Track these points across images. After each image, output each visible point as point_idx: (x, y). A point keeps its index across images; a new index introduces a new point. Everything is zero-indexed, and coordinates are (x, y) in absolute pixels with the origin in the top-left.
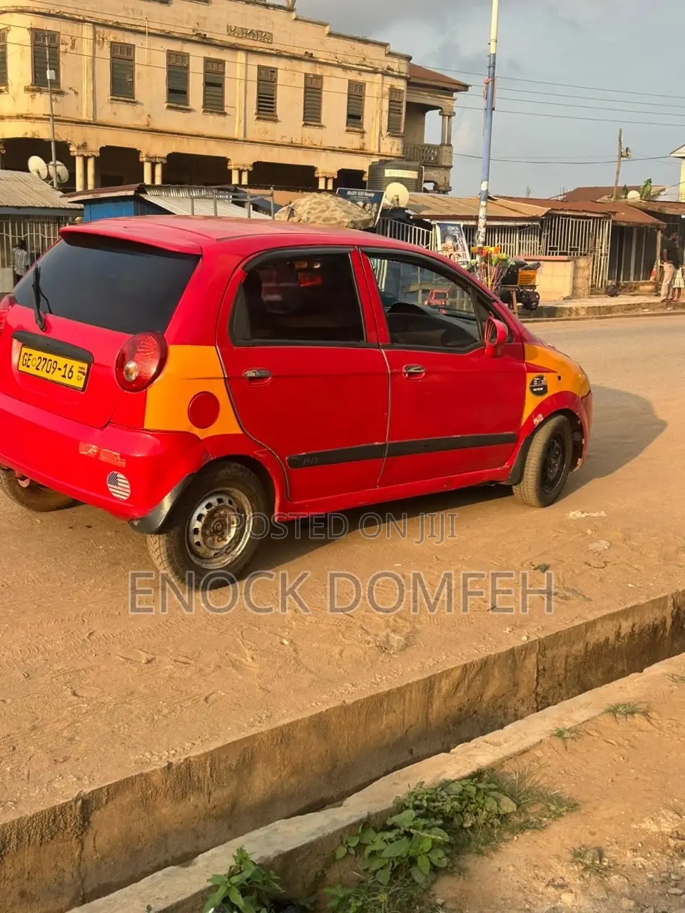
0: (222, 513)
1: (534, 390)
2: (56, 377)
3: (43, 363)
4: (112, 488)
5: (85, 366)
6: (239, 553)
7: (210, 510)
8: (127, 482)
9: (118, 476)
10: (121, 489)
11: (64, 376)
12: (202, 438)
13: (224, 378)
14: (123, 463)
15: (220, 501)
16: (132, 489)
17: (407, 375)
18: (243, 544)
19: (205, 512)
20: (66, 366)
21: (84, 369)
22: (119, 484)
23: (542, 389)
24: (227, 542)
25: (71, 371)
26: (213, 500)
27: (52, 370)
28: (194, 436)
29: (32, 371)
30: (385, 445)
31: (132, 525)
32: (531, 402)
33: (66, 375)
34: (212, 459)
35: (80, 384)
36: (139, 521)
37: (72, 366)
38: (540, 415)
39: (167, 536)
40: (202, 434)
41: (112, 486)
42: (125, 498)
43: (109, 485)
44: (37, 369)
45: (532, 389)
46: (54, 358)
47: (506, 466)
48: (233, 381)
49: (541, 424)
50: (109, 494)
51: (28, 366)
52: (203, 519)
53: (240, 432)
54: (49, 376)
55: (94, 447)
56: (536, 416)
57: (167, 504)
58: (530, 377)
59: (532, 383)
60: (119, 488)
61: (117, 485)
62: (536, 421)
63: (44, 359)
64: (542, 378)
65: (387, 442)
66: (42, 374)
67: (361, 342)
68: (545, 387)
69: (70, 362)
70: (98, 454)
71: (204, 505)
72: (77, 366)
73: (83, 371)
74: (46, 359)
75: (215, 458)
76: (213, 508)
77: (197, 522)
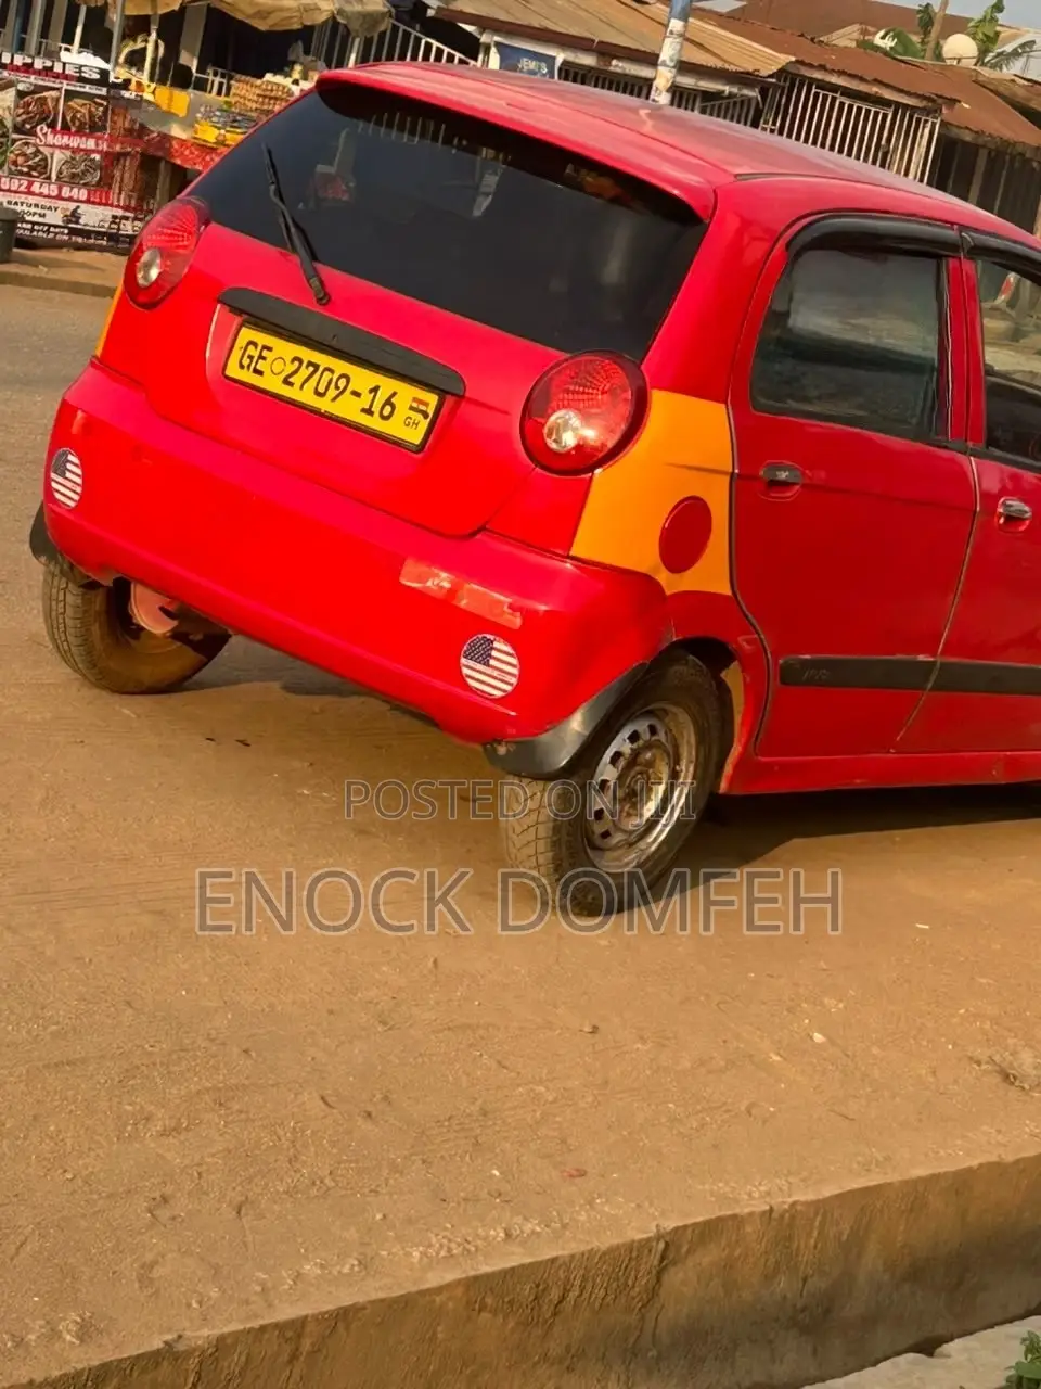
0: (648, 755)
2: (347, 409)
3: (305, 372)
4: (470, 669)
5: (432, 400)
6: (653, 848)
7: (635, 746)
8: (514, 661)
9: (496, 645)
10: (495, 673)
11: (369, 411)
12: (668, 591)
13: (732, 474)
14: (517, 621)
15: (653, 731)
16: (521, 677)
17: (1002, 520)
18: (662, 831)
19: (627, 748)
20: (375, 390)
21: (426, 404)
22: (492, 662)
24: (643, 820)
25: (388, 402)
26: (642, 726)
27: (332, 392)
28: (658, 584)
29: (272, 383)
30: (934, 663)
31: (492, 756)
33: (376, 409)
34: (675, 639)
35: (415, 436)
36: (512, 748)
37: (394, 394)
40: (671, 583)
41: (471, 663)
42: (498, 694)
43: (463, 661)
44: (286, 382)
46: (341, 366)
48: (743, 485)
50: (461, 681)
51: (259, 373)
52: (622, 763)
53: (726, 590)
54: (324, 405)
55: (444, 575)
57: (577, 725)
60: (489, 671)
61: (487, 664)
63: (310, 364)
65: (939, 660)
66: (306, 396)
69: (388, 385)
70: (452, 592)
71: (626, 733)
72: (406, 393)
73: (423, 408)
74: (316, 367)
75: (680, 638)
76: (641, 742)
77: (610, 767)
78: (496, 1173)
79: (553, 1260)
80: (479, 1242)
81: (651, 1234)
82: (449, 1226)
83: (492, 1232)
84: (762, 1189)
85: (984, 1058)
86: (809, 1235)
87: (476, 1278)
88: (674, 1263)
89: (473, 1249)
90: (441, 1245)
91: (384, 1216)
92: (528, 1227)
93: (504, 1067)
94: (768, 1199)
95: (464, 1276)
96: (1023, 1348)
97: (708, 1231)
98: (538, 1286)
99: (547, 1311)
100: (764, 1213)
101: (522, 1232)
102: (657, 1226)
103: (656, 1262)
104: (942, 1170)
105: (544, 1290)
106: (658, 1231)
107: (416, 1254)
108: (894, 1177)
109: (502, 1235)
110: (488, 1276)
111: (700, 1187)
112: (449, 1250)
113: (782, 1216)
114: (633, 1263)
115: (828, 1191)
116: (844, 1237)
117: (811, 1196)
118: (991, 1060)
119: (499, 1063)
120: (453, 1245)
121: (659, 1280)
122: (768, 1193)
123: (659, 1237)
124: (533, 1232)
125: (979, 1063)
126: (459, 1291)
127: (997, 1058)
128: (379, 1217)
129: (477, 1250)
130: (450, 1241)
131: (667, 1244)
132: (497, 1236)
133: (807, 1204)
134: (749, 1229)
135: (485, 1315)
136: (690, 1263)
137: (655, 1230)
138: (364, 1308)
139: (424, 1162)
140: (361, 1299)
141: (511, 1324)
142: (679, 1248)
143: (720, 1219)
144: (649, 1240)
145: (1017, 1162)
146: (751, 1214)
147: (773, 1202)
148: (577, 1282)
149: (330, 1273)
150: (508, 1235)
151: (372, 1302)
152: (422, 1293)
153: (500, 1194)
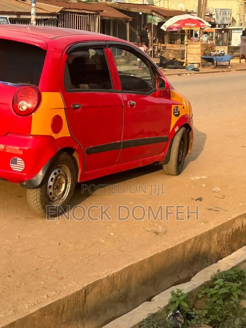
0: (59, 177)
1: (175, 114)
4: (13, 166)
6: (65, 198)
7: (56, 176)
8: (23, 162)
9: (18, 159)
10: (19, 166)
12: (56, 138)
13: (65, 108)
15: (59, 171)
16: (25, 165)
17: (129, 106)
18: (66, 194)
19: (54, 177)
22: (18, 163)
23: (178, 113)
24: (61, 193)
26: (56, 171)
28: (53, 137)
30: (121, 142)
31: (22, 185)
32: (174, 120)
34: (60, 149)
36: (27, 182)
38: (177, 127)
39: (41, 189)
40: (56, 136)
41: (13, 165)
42: (21, 170)
43: (11, 164)
45: (174, 113)
47: (163, 154)
48: (68, 110)
49: (178, 131)
50: (11, 169)
52: (53, 180)
53: (69, 135)
55: (2, 145)
56: (176, 127)
57: (41, 174)
58: (173, 107)
59: (174, 110)
60: (17, 166)
61: (16, 164)
62: (176, 130)
64: (177, 107)
65: (122, 141)
67: (111, 89)
68: (179, 112)
70: (4, 149)
71: (53, 173)
75: (61, 148)
76: (57, 175)
77: (51, 182)
78: (42, 283)
79: (60, 300)
80: (41, 300)
81: (81, 288)
82: (33, 298)
83: (44, 297)
84: (105, 272)
85: (150, 230)
86: (118, 280)
87: (42, 308)
88: (88, 294)
89: (40, 302)
90: (32, 302)
91: (17, 299)
92: (52, 294)
93: (40, 258)
94: (107, 274)
95: (39, 308)
96: (171, 295)
97: (94, 284)
98: (57, 307)
99: (60, 311)
100: (106, 278)
101: (51, 295)
102: (82, 286)
103: (84, 295)
104: (145, 258)
105: (59, 307)
106: (83, 287)
107: (27, 306)
108: (135, 262)
109: (46, 297)
110: (45, 307)
111: (91, 275)
112: (34, 303)
113: (111, 277)
114: (79, 296)
115: (120, 269)
116: (126, 279)
117: (116, 271)
118: (152, 230)
119: (38, 256)
120: (35, 302)
121: (85, 298)
122: (107, 272)
123: (83, 289)
124: (53, 294)
125: (149, 232)
126: (38, 313)
127: (153, 230)
128: (16, 299)
129: (41, 302)
130: (34, 301)
131: (85, 290)
132: (45, 298)
133: (116, 273)
134: (104, 282)
135: (46, 317)
136: (92, 293)
137: (82, 287)
138: (16, 322)
139: (25, 284)
140: (15, 320)
141: (53, 317)
142: (89, 290)
143: (96, 281)
144: (81, 290)
145: (162, 252)
146: (104, 278)
147: (108, 275)
148: (66, 304)
149: (7, 315)
150: (48, 297)
151: (19, 320)
152: (30, 315)
153: (44, 288)
